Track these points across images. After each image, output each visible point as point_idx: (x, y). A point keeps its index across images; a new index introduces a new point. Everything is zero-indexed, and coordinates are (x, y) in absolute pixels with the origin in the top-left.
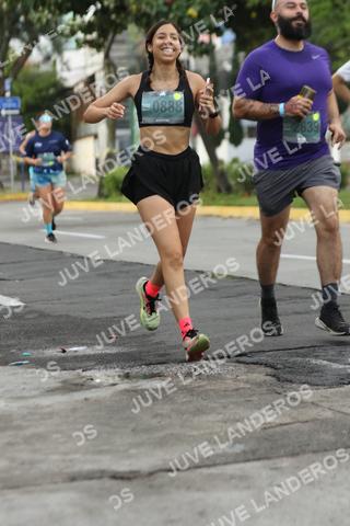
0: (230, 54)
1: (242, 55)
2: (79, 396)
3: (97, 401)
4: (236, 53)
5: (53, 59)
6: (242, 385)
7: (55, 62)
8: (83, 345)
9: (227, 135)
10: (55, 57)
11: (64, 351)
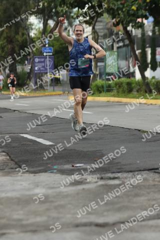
0: (151, 28)
1: (157, 28)
2: (80, 187)
3: (89, 190)
4: (154, 27)
5: (68, 29)
6: (156, 183)
7: (69, 31)
8: (82, 163)
9: (150, 66)
10: (69, 28)
11: (73, 166)
